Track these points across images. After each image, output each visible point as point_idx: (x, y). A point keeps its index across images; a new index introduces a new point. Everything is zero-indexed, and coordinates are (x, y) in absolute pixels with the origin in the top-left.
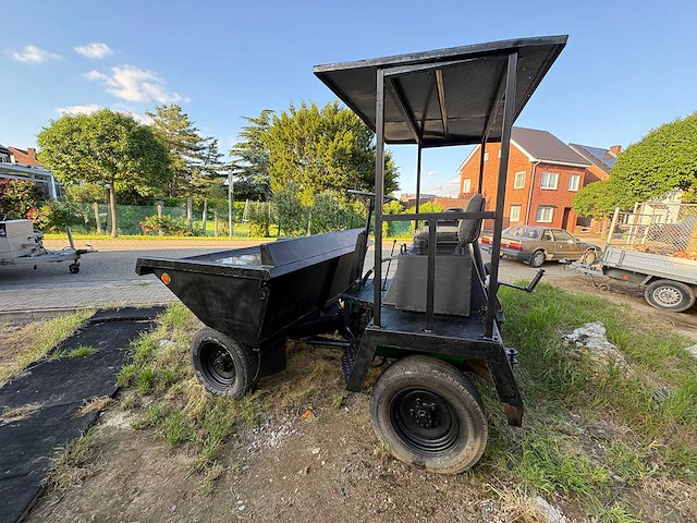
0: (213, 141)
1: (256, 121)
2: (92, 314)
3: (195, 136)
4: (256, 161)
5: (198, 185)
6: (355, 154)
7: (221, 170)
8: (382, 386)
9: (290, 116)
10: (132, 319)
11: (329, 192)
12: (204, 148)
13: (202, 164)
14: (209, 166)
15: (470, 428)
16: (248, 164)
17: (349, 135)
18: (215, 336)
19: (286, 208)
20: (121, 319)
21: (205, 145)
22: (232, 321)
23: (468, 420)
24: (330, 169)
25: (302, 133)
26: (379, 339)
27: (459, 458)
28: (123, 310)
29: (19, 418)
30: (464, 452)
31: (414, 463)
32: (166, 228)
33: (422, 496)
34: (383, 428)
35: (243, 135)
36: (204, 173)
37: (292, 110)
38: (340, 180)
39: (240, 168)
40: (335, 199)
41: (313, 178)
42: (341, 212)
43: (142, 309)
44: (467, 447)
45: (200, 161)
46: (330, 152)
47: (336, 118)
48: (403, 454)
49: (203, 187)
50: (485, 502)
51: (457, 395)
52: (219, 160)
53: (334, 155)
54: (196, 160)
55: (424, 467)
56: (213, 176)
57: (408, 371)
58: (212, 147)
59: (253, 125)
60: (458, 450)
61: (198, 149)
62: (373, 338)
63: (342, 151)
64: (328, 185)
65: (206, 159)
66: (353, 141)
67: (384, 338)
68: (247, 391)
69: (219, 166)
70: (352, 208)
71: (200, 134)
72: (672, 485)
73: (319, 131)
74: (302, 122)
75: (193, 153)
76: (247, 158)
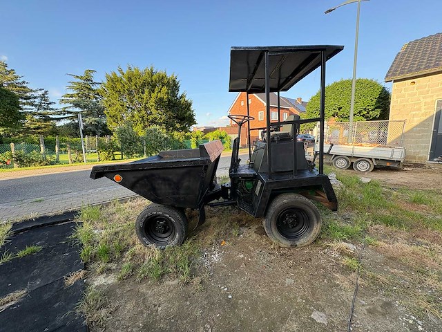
0: (43, 91)
1: (81, 78)
2: (10, 227)
3: (24, 87)
4: (85, 107)
5: (33, 127)
6: (169, 101)
7: (54, 114)
8: (272, 211)
9: (119, 75)
10: (54, 223)
11: (155, 126)
12: (35, 98)
13: (35, 110)
14: (41, 111)
15: (315, 219)
16: (78, 110)
17: (165, 89)
18: (159, 210)
19: (127, 139)
20: (43, 225)
21: (35, 94)
22: (178, 196)
23: (314, 216)
24: (154, 111)
25: (130, 87)
26: (272, 186)
27: (312, 235)
28: (37, 220)
29: (13, 303)
30: (313, 232)
31: (291, 246)
32: (21, 161)
33: (303, 256)
34: (274, 233)
35: (70, 88)
36: (37, 117)
37: (120, 71)
38: (161, 119)
39: (71, 113)
40: (160, 130)
41: (142, 117)
42: (166, 139)
43: (55, 216)
44: (315, 229)
45: (33, 107)
46: (153, 100)
47: (154, 78)
48: (285, 243)
49: (38, 128)
50: (326, 250)
51: (308, 205)
52: (51, 106)
53: (156, 103)
54: (28, 107)
55: (296, 245)
56: (47, 119)
57: (284, 200)
58: (43, 97)
59: (79, 80)
60: (310, 232)
61: (29, 98)
62: (270, 186)
63: (161, 99)
64: (153, 122)
65: (40, 106)
66: (167, 93)
67: (275, 185)
68: (185, 239)
69: (51, 111)
70: (172, 136)
71: (29, 86)
72: (377, 226)
73: (143, 86)
74: (130, 79)
75: (25, 101)
76: (77, 105)
